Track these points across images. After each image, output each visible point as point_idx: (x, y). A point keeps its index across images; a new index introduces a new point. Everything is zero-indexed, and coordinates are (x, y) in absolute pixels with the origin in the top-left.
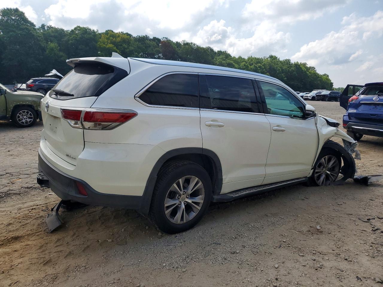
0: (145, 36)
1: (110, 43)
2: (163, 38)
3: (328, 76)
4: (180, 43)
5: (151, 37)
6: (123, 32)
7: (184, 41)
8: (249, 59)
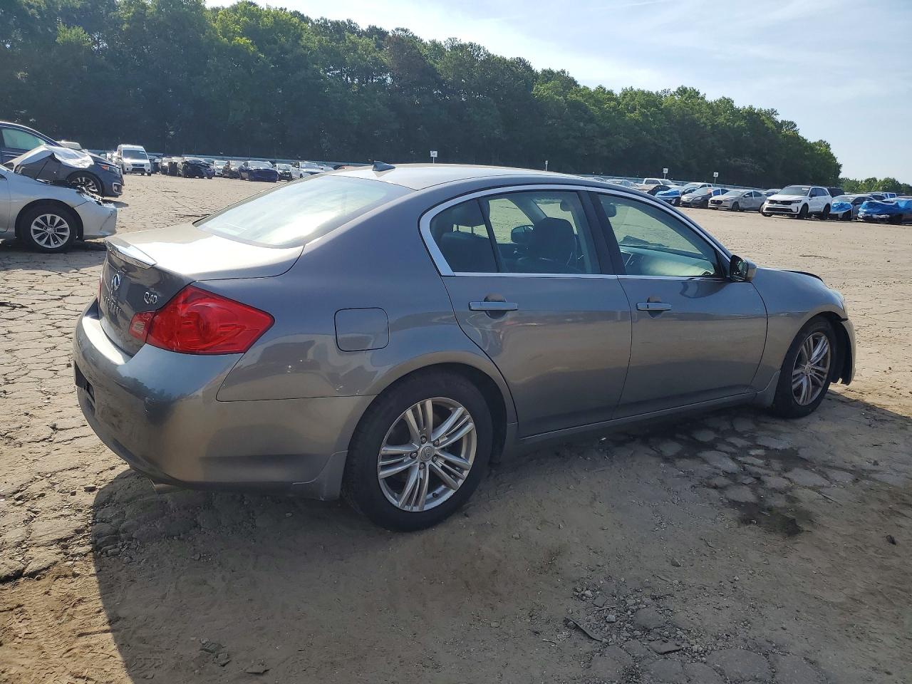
0: (346, 21)
1: (242, 36)
2: (398, 29)
3: (828, 146)
4: (443, 44)
5: (363, 26)
6: (285, 9)
7: (453, 40)
8: (625, 94)
